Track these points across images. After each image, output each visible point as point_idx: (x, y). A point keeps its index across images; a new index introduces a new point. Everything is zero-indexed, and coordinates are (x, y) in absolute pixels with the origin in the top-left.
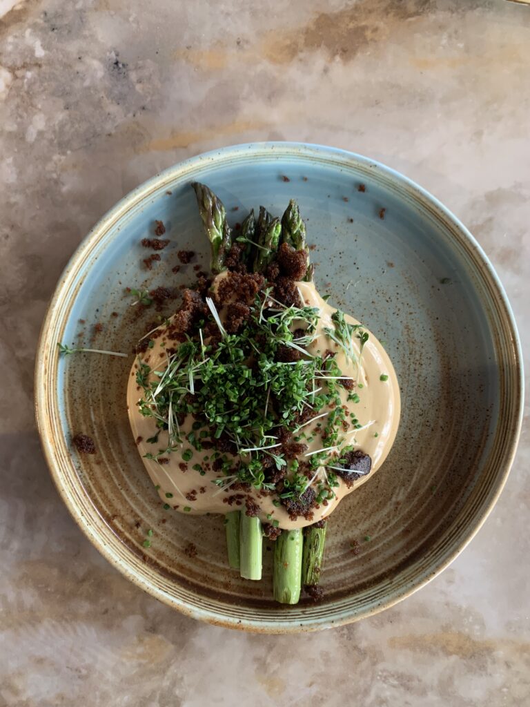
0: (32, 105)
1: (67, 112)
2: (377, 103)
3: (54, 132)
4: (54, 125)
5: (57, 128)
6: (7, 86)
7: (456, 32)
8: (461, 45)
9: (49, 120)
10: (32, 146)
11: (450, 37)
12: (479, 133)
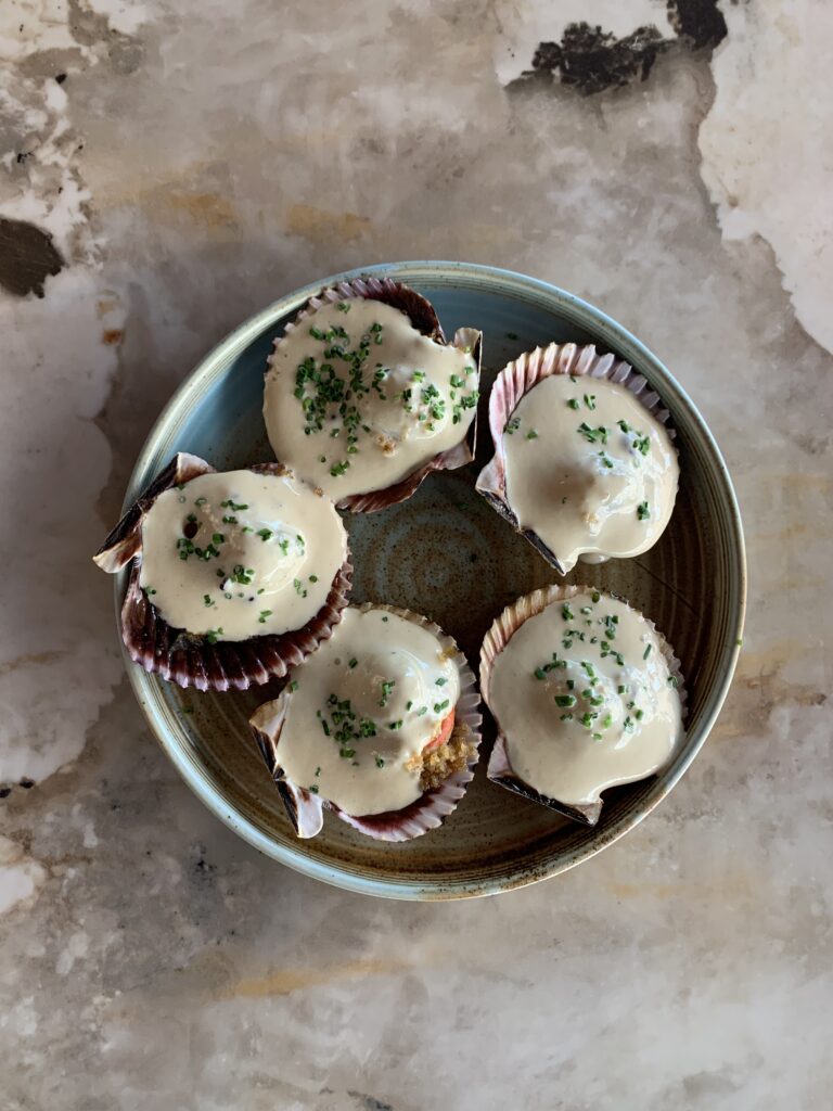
0: (71, 919)
1: (121, 933)
2: (556, 942)
3: (99, 961)
4: (100, 952)
5: (104, 955)
6: (38, 889)
7: (670, 848)
8: (675, 868)
9: (92, 943)
10: (64, 981)
11: (662, 855)
12: (685, 993)
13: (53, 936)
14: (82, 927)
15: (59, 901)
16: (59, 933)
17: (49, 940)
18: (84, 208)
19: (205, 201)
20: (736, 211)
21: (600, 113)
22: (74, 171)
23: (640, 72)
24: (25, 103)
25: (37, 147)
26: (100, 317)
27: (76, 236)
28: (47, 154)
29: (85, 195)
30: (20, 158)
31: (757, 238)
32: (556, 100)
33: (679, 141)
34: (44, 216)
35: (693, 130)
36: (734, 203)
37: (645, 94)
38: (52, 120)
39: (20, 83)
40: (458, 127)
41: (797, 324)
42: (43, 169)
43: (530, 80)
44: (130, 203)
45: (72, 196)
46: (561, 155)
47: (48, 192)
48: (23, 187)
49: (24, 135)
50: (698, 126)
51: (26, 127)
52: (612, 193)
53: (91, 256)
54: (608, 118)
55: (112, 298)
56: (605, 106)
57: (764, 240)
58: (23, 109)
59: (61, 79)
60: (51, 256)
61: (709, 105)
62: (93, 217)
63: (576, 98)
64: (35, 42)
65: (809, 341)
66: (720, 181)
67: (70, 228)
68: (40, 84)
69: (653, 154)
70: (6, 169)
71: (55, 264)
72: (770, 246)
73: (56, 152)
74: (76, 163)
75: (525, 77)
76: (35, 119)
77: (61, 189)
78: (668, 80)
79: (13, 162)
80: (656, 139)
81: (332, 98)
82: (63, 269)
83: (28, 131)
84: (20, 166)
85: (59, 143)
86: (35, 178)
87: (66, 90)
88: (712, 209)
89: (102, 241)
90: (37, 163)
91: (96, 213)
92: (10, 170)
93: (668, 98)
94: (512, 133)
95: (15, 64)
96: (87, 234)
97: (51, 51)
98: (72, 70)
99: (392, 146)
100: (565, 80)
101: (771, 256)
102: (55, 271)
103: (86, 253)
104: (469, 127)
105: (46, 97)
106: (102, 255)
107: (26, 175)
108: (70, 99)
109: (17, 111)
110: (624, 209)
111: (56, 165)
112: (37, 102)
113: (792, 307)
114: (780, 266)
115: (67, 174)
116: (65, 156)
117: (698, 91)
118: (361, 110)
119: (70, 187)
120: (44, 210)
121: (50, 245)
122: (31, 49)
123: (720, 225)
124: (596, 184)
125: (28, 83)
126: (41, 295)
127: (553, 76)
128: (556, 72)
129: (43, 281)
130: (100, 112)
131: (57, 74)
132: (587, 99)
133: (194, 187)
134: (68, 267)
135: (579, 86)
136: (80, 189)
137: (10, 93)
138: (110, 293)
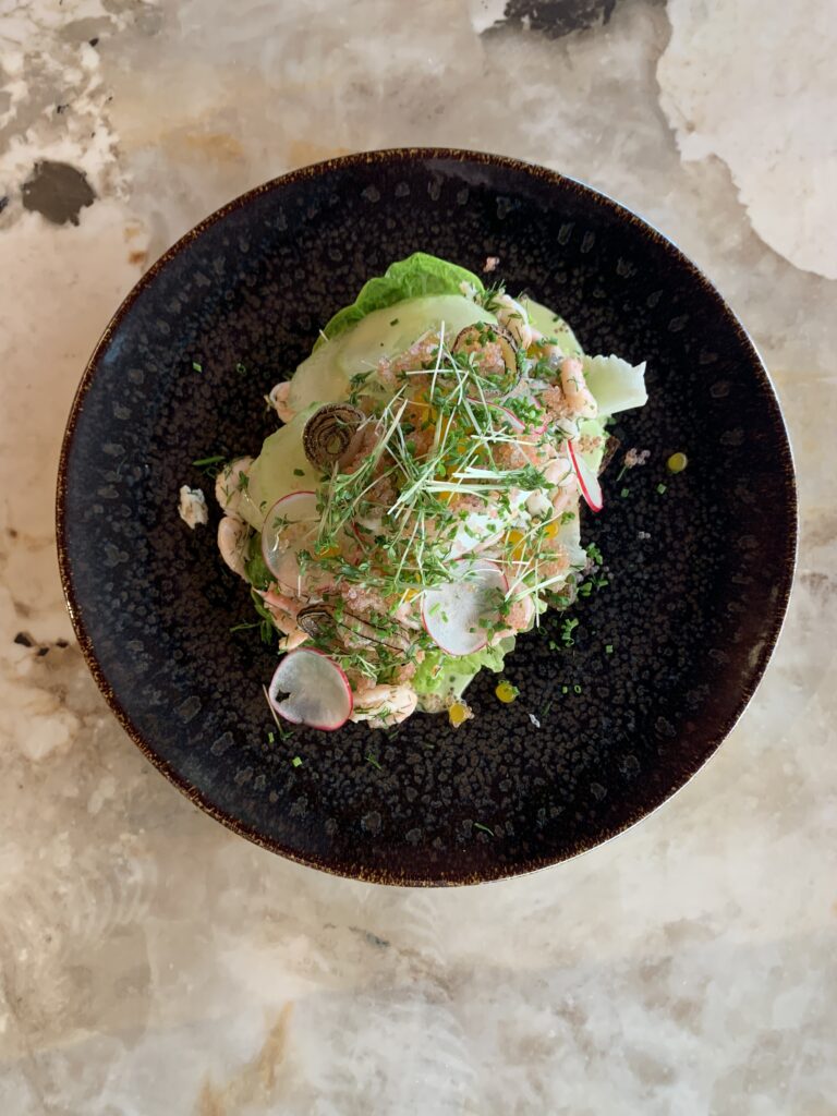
13: (85, 778)
14: (110, 771)
15: (91, 748)
16: (90, 776)
17: (82, 782)
18: (114, 149)
19: (216, 141)
20: (694, 134)
21: (566, 53)
22: (105, 119)
23: (602, 17)
24: (63, 63)
25: (73, 100)
26: (127, 241)
27: (106, 173)
28: (82, 106)
29: (115, 139)
30: (59, 109)
31: (714, 158)
32: (525, 44)
33: (638, 77)
34: (80, 157)
35: (652, 66)
36: (691, 128)
37: (607, 36)
38: (86, 78)
39: (60, 47)
40: (438, 70)
41: (753, 233)
42: (79, 118)
43: (502, 28)
44: (152, 144)
45: (103, 140)
46: (531, 92)
47: (83, 137)
48: (63, 134)
49: (62, 90)
50: (656, 62)
51: (66, 83)
52: (578, 123)
53: (119, 190)
54: (574, 58)
55: (137, 225)
56: (571, 48)
57: (721, 161)
58: (61, 68)
59: (94, 43)
60: (85, 191)
61: (666, 44)
62: (121, 156)
63: (544, 41)
64: (72, 13)
65: (766, 249)
66: (677, 109)
67: (102, 167)
68: (77, 47)
69: (615, 88)
70: (48, 119)
71: (88, 197)
72: (726, 164)
73: (88, 104)
74: (107, 111)
75: (498, 26)
76: (72, 77)
77: (93, 135)
78: (627, 23)
79: (53, 112)
80: (618, 74)
81: (326, 51)
82: (96, 202)
83: (67, 86)
84: (60, 116)
85: (93, 96)
86: (72, 125)
87: (98, 51)
88: (670, 135)
89: (129, 177)
90: (73, 113)
91: (124, 153)
92: (51, 119)
93: (628, 38)
94: (487, 74)
95: (56, 31)
96: (116, 171)
97: (86, 20)
98: (103, 35)
99: (381, 89)
100: (534, 27)
101: (727, 174)
102: (89, 203)
103: (115, 188)
104: (449, 71)
105: (82, 57)
106: (129, 188)
107: (65, 123)
108: (101, 60)
109: (57, 71)
110: (590, 136)
111: (90, 114)
112: (74, 63)
113: (749, 219)
114: (736, 182)
115: (99, 121)
116: (96, 106)
117: (655, 31)
118: (353, 60)
119: (102, 133)
120: (79, 152)
121: (84, 180)
122: (69, 18)
123: (680, 147)
124: (563, 115)
125: (67, 47)
126: (76, 223)
127: (522, 24)
128: (526, 20)
129: (78, 211)
130: (127, 69)
131: (91, 39)
132: (554, 42)
133: (207, 129)
134: (100, 199)
135: (546, 31)
136: (110, 133)
137: (51, 56)
138: (135, 220)
